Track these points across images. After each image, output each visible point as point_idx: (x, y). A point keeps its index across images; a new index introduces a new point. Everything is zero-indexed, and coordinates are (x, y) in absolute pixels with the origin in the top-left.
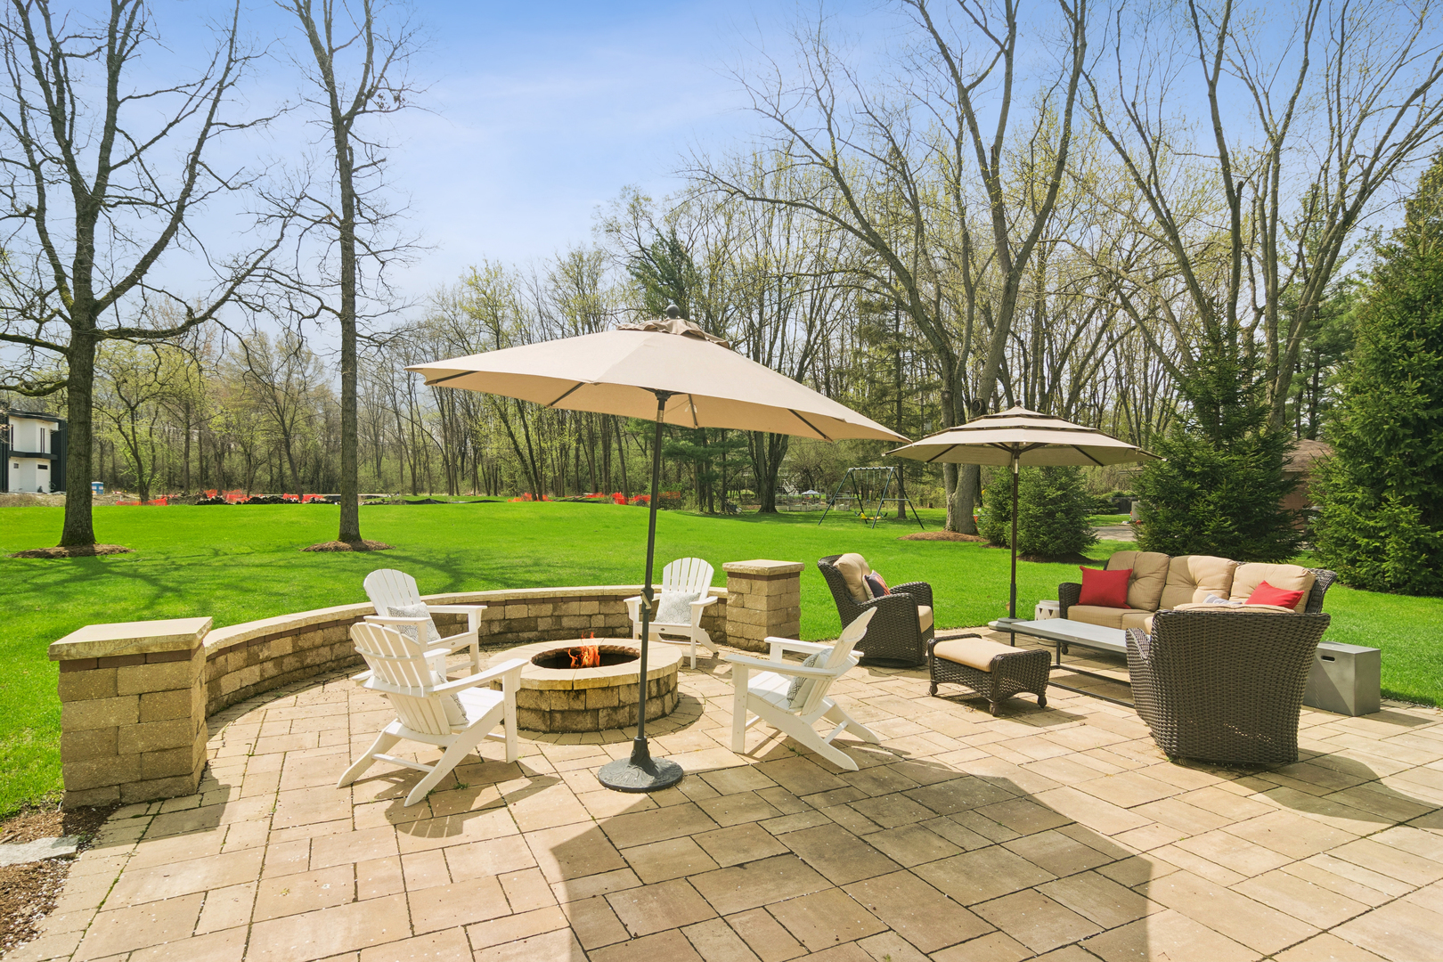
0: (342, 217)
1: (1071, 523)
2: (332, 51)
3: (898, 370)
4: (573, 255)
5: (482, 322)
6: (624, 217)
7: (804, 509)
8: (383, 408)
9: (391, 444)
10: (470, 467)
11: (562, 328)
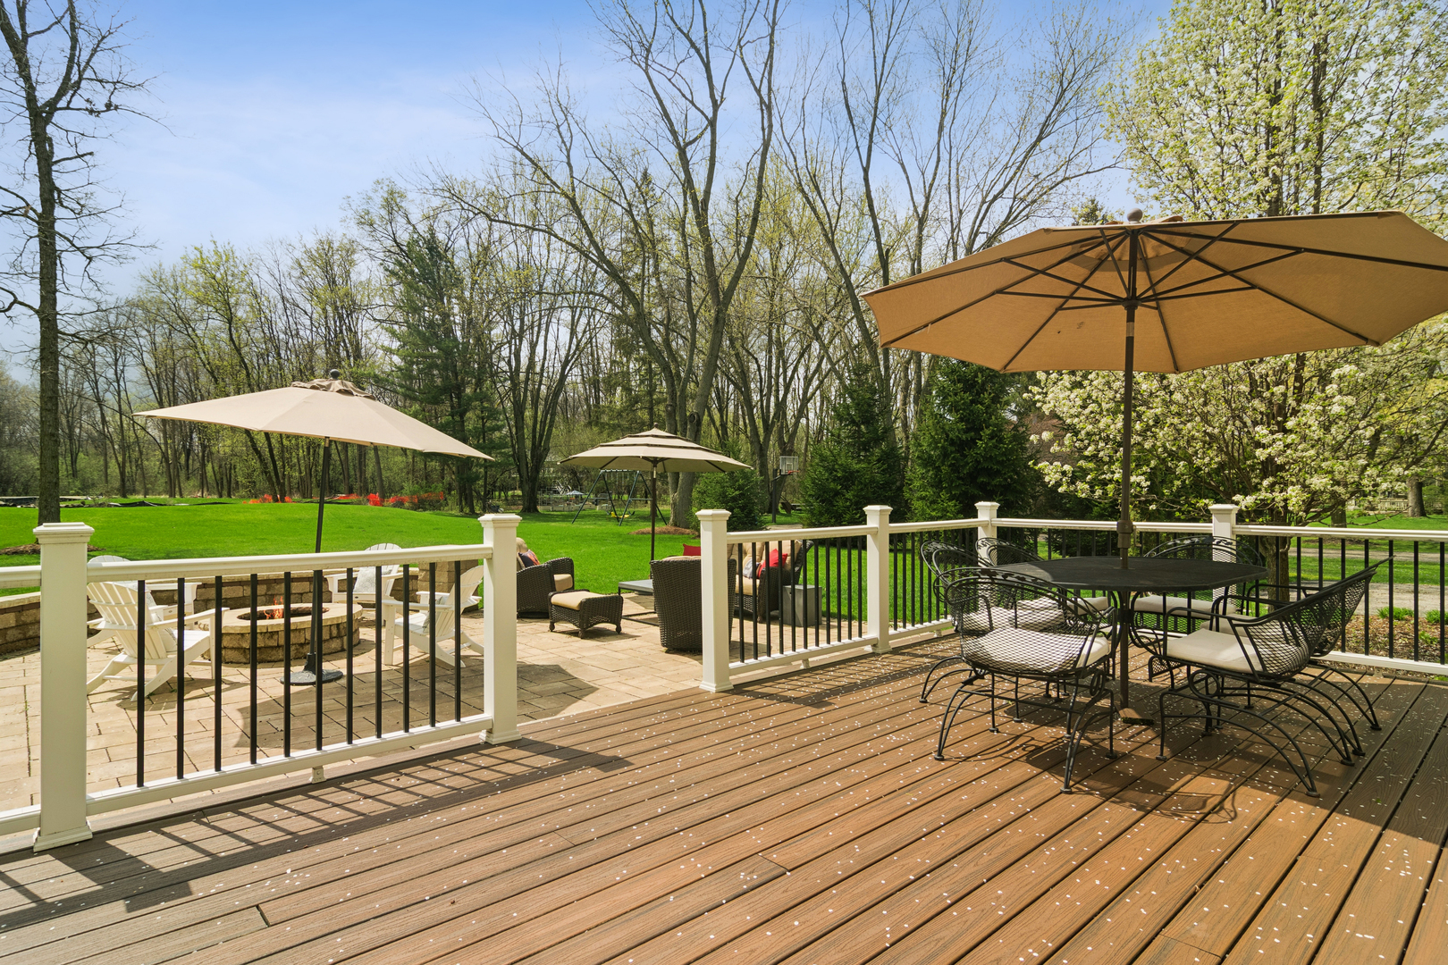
0: (40, 210)
1: (746, 516)
2: (26, 37)
3: (651, 379)
4: (321, 242)
5: (210, 308)
6: (378, 212)
7: (566, 509)
8: (80, 396)
9: (90, 436)
10: (197, 465)
11: (311, 318)
